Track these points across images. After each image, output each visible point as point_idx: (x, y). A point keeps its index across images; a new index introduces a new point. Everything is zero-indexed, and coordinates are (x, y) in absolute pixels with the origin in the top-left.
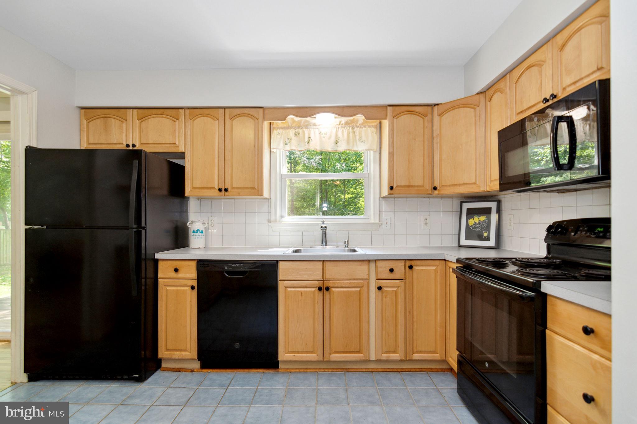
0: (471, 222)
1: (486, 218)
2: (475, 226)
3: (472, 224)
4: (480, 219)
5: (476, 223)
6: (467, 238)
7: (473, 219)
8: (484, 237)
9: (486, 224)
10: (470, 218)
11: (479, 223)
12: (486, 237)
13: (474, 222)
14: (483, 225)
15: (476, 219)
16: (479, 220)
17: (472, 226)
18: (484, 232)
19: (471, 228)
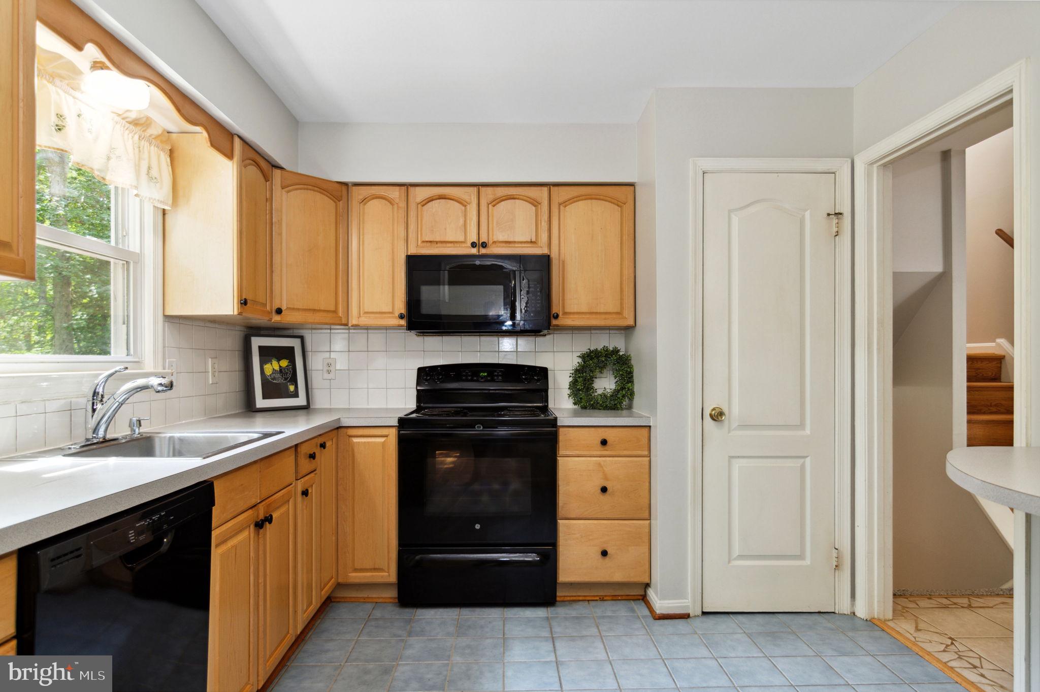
0: (268, 369)
1: (289, 362)
2: (274, 375)
3: (271, 373)
4: (281, 365)
5: (276, 370)
6: (265, 396)
7: (271, 364)
8: (291, 392)
9: (291, 372)
10: (266, 363)
11: (281, 370)
12: (293, 392)
13: (273, 369)
14: (287, 373)
15: (275, 365)
16: (280, 367)
17: (270, 375)
18: (290, 385)
19: (269, 378)
